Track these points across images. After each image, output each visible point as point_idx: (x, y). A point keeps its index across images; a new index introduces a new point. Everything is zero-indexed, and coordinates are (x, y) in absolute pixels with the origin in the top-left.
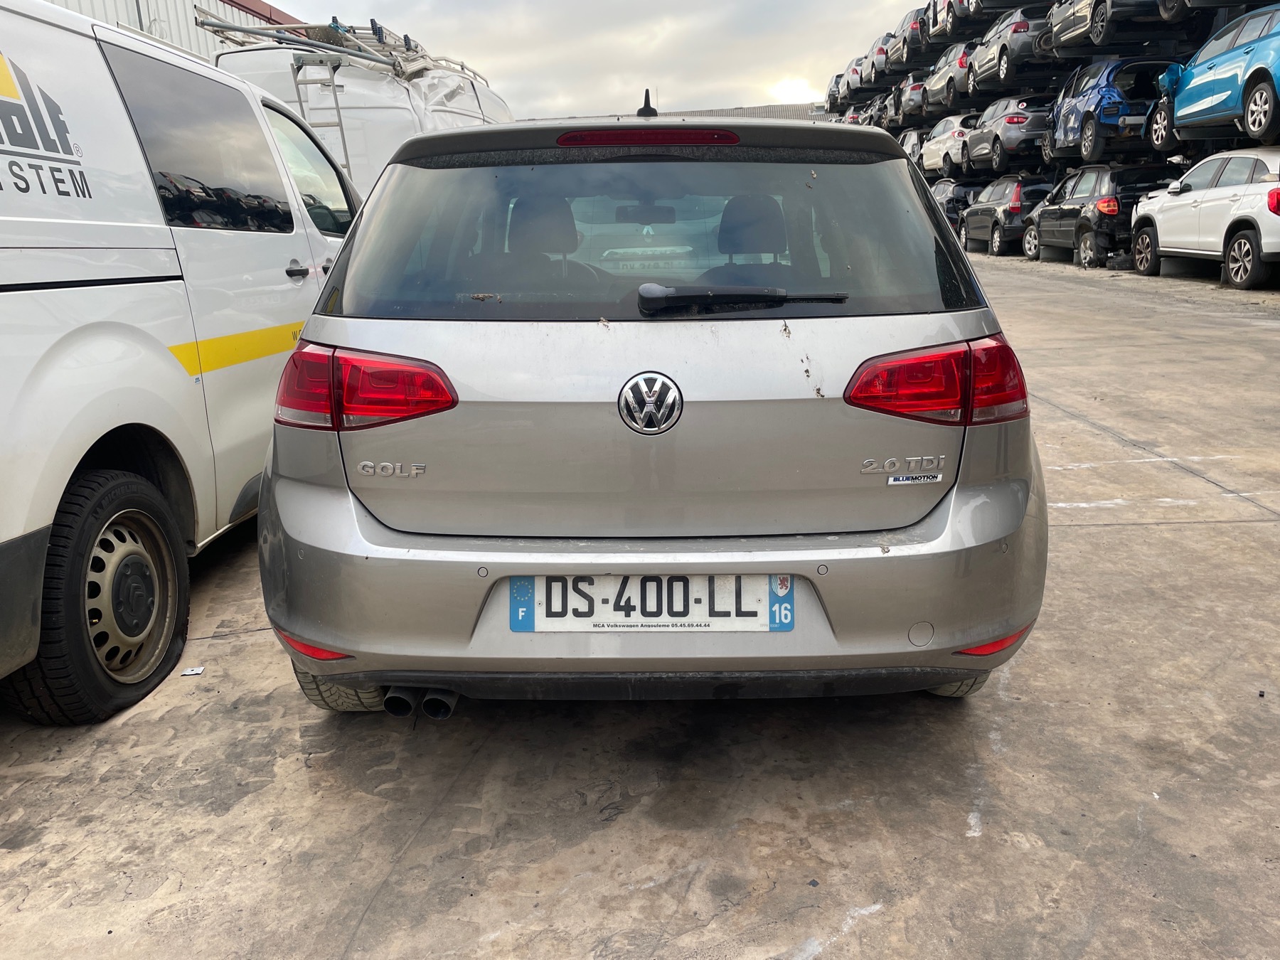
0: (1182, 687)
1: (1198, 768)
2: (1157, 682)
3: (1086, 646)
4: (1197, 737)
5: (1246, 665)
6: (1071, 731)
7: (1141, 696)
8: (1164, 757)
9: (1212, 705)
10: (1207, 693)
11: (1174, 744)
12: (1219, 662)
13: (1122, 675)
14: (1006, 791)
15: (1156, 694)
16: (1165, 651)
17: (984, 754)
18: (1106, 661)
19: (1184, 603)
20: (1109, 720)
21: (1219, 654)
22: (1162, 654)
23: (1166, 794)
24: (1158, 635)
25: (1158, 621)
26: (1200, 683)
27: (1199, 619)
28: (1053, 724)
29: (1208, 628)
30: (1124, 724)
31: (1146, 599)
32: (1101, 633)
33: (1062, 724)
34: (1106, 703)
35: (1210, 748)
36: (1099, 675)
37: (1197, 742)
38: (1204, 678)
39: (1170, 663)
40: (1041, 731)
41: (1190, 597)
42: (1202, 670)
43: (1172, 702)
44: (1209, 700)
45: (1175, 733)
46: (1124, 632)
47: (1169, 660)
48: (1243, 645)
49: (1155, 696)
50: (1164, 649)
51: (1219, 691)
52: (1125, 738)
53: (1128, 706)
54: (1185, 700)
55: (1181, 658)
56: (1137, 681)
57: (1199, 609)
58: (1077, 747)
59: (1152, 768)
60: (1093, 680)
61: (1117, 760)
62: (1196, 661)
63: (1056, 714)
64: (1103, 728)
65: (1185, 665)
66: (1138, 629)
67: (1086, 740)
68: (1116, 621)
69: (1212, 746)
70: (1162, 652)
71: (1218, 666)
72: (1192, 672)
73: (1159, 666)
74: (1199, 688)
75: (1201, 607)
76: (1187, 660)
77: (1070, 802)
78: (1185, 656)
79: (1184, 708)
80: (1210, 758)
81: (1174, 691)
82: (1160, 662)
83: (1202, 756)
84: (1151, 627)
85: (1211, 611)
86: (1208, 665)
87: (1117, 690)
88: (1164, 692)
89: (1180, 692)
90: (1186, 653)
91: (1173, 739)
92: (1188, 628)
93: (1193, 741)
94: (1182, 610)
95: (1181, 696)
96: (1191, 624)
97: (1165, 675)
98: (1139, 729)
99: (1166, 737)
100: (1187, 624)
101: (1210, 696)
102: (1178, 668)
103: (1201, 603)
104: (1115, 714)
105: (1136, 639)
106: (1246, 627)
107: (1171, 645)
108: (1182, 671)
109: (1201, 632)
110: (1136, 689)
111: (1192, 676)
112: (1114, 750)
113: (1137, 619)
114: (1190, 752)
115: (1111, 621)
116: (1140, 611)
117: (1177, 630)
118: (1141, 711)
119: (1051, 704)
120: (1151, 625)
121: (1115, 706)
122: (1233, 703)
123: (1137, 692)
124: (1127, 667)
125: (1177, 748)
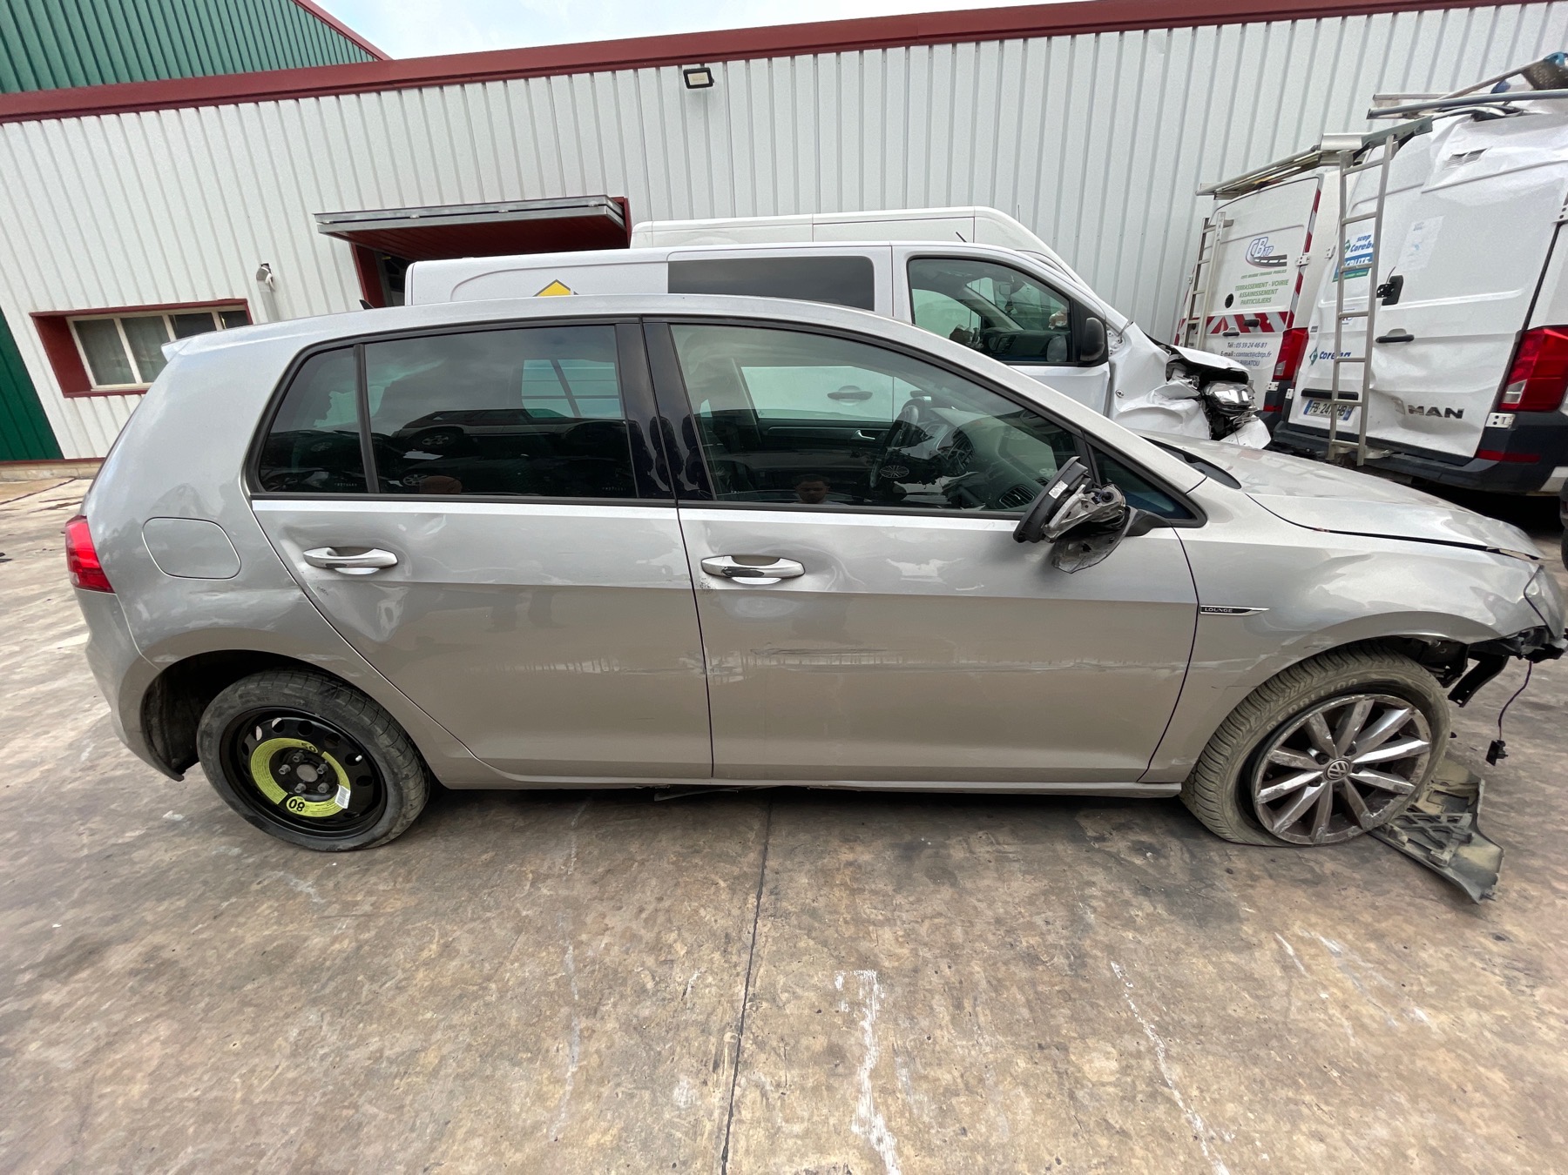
0: (109, 1044)
1: (27, 977)
2: (146, 1021)
3: (278, 983)
4: (49, 1003)
6: (182, 903)
7: (151, 987)
8: (73, 957)
9: (53, 1054)
10: (69, 1066)
11: (71, 974)
12: (85, 1135)
13: (196, 991)
14: (177, 840)
15: (136, 1004)
16: (179, 1074)
17: (224, 839)
18: (233, 988)
20: (158, 938)
21: (93, 1153)
22: (179, 1065)
23: (48, 934)
24: (214, 1093)
25: (240, 1121)
26: (89, 1072)
28: (203, 894)
30: (140, 949)
31: (310, 1148)
32: (287, 1016)
33: (196, 901)
34: (178, 948)
35: (26, 1004)
36: (219, 968)
37: (46, 997)
38: (89, 1085)
39: (155, 1063)
40: (205, 883)
42: (101, 1096)
43: (108, 1012)
44: (60, 1057)
45: (77, 985)
46: (266, 1047)
47: (161, 1065)
49: (133, 1002)
50: (182, 1078)
51: (55, 1084)
52: (126, 939)
53: (154, 967)
54: (93, 1030)
55: (146, 1086)
56: (171, 1000)
58: (160, 900)
59: (77, 940)
60: (219, 956)
61: (115, 919)
62: (120, 1102)
63: (211, 902)
64: (155, 927)
65: (131, 1080)
66: (252, 1071)
67: (161, 909)
68: (294, 1054)
69: (26, 1008)
70: (182, 1069)
71: (83, 1125)
72: (115, 1078)
73: (164, 1043)
74: (86, 1062)
76: (136, 1090)
77: (125, 871)
78: (144, 1095)
79: (88, 1019)
80: (19, 995)
81: (115, 1030)
82: (168, 1051)
83: (32, 989)
84: (239, 1095)
86: (97, 1114)
87: (183, 970)
88: (126, 1017)
89: (107, 1035)
90: (146, 1103)
91: (76, 977)
92: (187, 1155)
93: (53, 995)
95: (102, 1031)
97: (145, 1040)
98: (119, 959)
99: (84, 974)
101: (62, 1065)
102: (137, 1064)
104: (158, 948)
105: (237, 1054)
107: (181, 1095)
108: (129, 1065)
110: (163, 989)
111: (109, 1072)
112: (126, 923)
113: (274, 1088)
114: (47, 982)
115: (300, 1050)
116: (288, 1109)
117: (197, 1134)
118: (133, 973)
119: (225, 904)
120: (243, 1101)
121: (166, 954)
122: (25, 1084)
123: (160, 988)
124: (202, 1005)
125: (65, 974)
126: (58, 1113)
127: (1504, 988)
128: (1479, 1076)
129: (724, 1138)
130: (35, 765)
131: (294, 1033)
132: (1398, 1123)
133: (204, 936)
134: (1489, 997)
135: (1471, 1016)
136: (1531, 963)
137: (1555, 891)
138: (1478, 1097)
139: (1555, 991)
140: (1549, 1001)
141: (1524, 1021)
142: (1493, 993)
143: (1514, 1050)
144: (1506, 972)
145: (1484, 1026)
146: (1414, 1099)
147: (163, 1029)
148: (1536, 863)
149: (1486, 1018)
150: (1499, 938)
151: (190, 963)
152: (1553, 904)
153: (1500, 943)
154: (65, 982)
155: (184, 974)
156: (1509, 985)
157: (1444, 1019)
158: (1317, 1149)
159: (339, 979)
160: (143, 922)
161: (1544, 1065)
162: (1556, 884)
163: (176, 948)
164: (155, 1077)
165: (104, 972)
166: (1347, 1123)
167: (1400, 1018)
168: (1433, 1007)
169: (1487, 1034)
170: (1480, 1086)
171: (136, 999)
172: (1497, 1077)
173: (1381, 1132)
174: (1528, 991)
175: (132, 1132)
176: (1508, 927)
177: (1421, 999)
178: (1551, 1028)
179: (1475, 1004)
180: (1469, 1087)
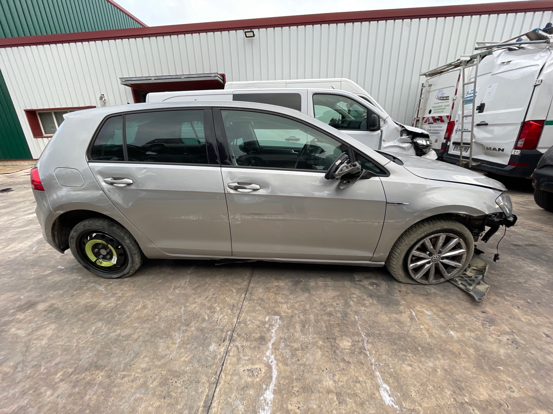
0: (36, 330)
1: (12, 311)
2: (48, 324)
3: (89, 315)
4: (18, 318)
5: (11, 364)
6: (62, 292)
7: (50, 315)
8: (27, 306)
9: (19, 332)
10: (24, 335)
12: (27, 354)
13: (64, 316)
14: (62, 274)
15: (45, 319)
16: (57, 338)
17: (77, 274)
18: (76, 316)
19: (74, 377)
20: (53, 301)
21: (30, 358)
22: (57, 336)
23: (20, 299)
24: (68, 344)
25: (75, 351)
26: (30, 337)
27: (56, 373)
28: (69, 289)
29: (46, 371)
30: (48, 304)
31: (95, 359)
32: (92, 324)
33: (66, 291)
34: (60, 304)
35: (12, 318)
36: (72, 310)
37: (18, 317)
38: (30, 340)
39: (50, 335)
40: (69, 286)
41: (74, 387)
42: (33, 344)
43: (36, 321)
44: (22, 333)
45: (28, 314)
46: (85, 332)
47: (52, 336)
48: (20, 376)
50: (58, 339)
51: (19, 340)
52: (43, 301)
53: (51, 309)
54: (32, 326)
55: (47, 341)
56: (57, 318)
57: (62, 380)
58: (55, 291)
59: (28, 301)
60: (72, 307)
61: (40, 296)
62: (39, 345)
63: (71, 292)
64: (53, 298)
65: (42, 339)
66: (80, 338)
67: (55, 293)
68: (93, 334)
70: (58, 337)
71: (26, 351)
73: (53, 330)
74: (28, 335)
75: (61, 384)
76: (44, 342)
77: (45, 282)
78: (46, 344)
79: (30, 323)
80: (9, 316)
81: (38, 326)
82: (54, 332)
83: (13, 314)
84: (75, 344)
85: (53, 387)
86: (31, 348)
88: (42, 323)
89: (36, 327)
90: (46, 346)
92: (58, 360)
93: (20, 316)
94: (70, 370)
95: (35, 326)
96: (57, 364)
97: (48, 329)
98: (41, 307)
99: (30, 311)
100: (60, 363)
101: (22, 335)
102: (44, 335)
103: (63, 387)
104: (53, 304)
105: (75, 334)
106: (24, 393)
107: (57, 344)
108: (42, 335)
109: (48, 364)
110: (54, 316)
111: (36, 337)
112: (44, 297)
113: (86, 343)
114: (18, 313)
116: (89, 349)
117: (61, 354)
118: (45, 311)
119: (75, 293)
120: (76, 346)
121: (55, 306)
122: (10, 340)
124: (66, 320)
126: (20, 347)
127: (481, 326)
128: (466, 350)
129: (223, 360)
130: (18, 251)
131: (94, 328)
132: (437, 362)
133: (68, 301)
134: (475, 329)
135: (468, 334)
136: (491, 319)
137: (505, 299)
138: (464, 356)
139: (498, 328)
140: (494, 330)
141: (484, 335)
142: (477, 328)
143: (479, 343)
144: (483, 322)
145: (471, 337)
146: (443, 356)
147: (53, 326)
148: (502, 291)
149: (473, 334)
150: (483, 312)
151: (63, 308)
152: (504, 303)
153: (483, 314)
154: (24, 313)
155: (61, 312)
156: (483, 325)
157: (459, 335)
158: (409, 368)
159: (109, 314)
160: (49, 297)
161: (487, 348)
162: (507, 298)
163: (59, 304)
164: (50, 339)
165: (36, 310)
166: (420, 362)
167: (445, 334)
168: (456, 331)
169: (472, 339)
170: (465, 353)
171: (46, 318)
172: (472, 351)
173: (431, 364)
174: (488, 327)
175: (42, 353)
176: (487, 309)
177: (453, 329)
178: (492, 337)
179: (470, 330)
180: (462, 353)
